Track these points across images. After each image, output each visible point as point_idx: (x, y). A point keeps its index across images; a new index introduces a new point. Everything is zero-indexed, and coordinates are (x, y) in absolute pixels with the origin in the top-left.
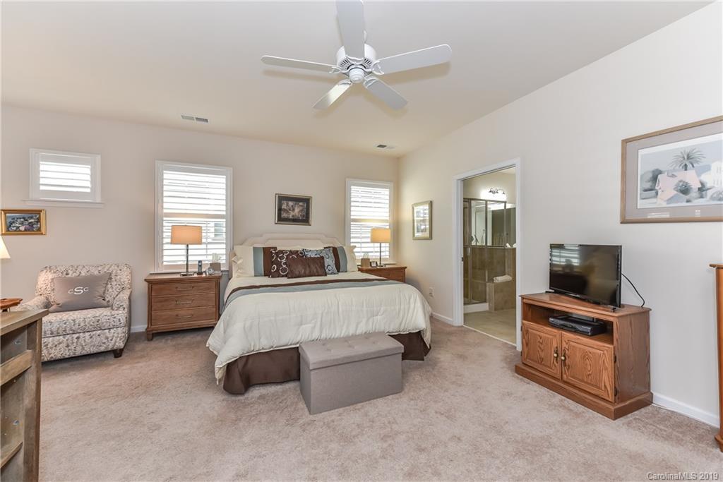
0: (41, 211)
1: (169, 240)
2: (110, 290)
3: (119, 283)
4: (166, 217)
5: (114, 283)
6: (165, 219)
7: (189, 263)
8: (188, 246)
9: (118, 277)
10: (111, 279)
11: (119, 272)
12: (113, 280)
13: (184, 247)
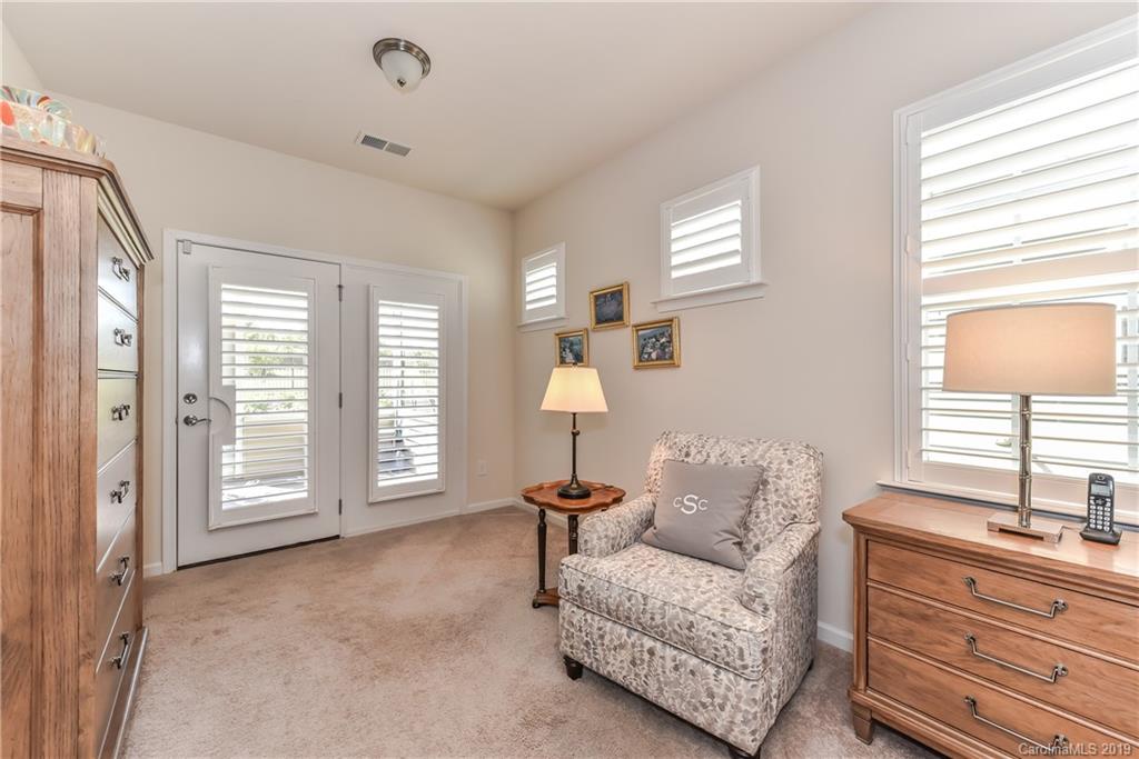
0: (671, 320)
1: (938, 376)
2: (763, 516)
3: (784, 499)
4: (929, 293)
5: (772, 498)
6: (925, 300)
7: (1035, 468)
8: (1026, 400)
9: (782, 483)
10: (765, 483)
11: (786, 466)
12: (771, 487)
13: (1009, 405)
